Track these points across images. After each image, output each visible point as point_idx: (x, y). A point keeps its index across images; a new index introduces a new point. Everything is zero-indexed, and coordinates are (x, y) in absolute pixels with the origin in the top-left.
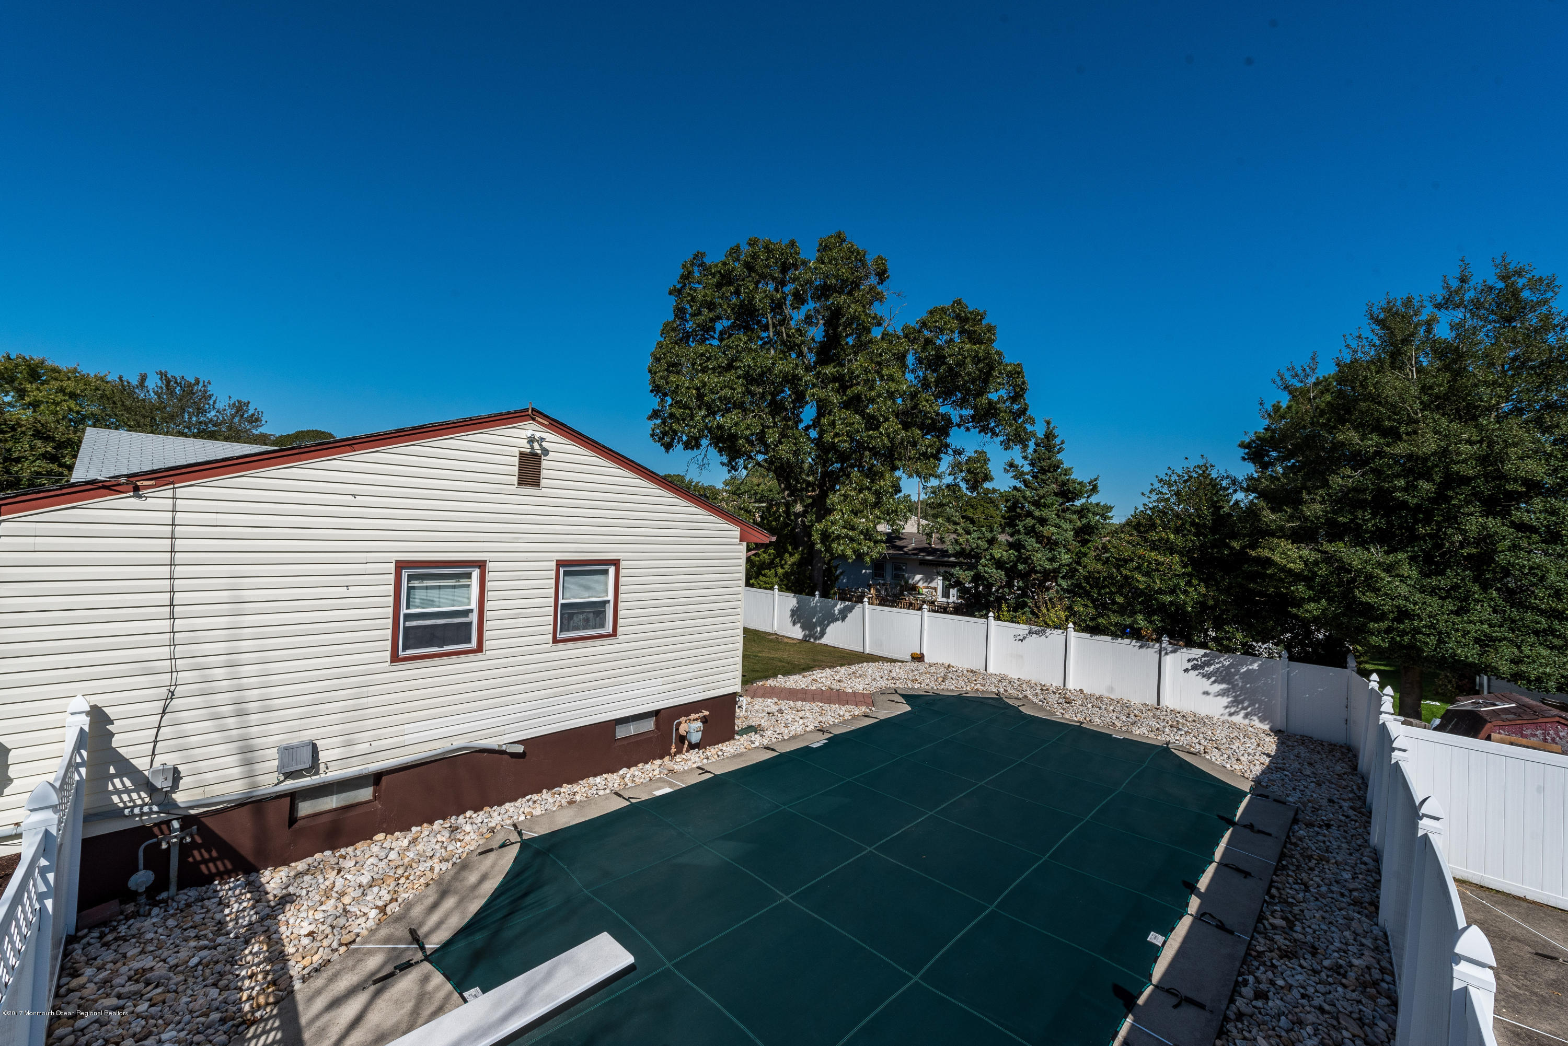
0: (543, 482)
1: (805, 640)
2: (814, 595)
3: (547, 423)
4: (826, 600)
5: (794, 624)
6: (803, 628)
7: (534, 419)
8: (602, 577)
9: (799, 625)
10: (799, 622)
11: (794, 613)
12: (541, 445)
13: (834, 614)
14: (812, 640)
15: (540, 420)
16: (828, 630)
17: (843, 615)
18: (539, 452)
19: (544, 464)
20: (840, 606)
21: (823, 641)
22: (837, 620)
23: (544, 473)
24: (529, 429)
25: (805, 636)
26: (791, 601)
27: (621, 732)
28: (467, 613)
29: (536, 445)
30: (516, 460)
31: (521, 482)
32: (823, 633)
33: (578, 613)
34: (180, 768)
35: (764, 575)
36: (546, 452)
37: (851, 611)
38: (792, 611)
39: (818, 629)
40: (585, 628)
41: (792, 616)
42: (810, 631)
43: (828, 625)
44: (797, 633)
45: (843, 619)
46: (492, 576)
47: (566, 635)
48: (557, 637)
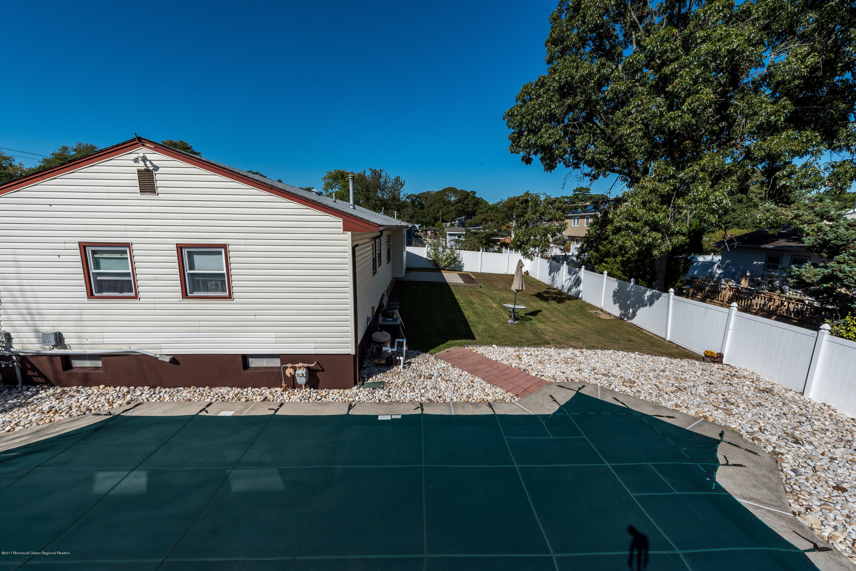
0: (159, 190)
1: (621, 319)
2: (630, 282)
3: (153, 147)
4: (638, 287)
5: (615, 303)
6: (621, 308)
7: (144, 145)
8: (218, 257)
9: (618, 304)
10: (618, 302)
11: (615, 294)
12: (151, 163)
13: (644, 300)
14: (626, 319)
15: (148, 145)
16: (638, 313)
17: (651, 301)
18: (151, 168)
19: (157, 177)
20: (649, 293)
21: (634, 321)
22: (645, 305)
23: (158, 184)
24: (141, 151)
25: (621, 315)
26: (614, 284)
27: (253, 363)
28: (128, 275)
29: (148, 163)
30: (136, 176)
31: (142, 191)
32: (634, 315)
33: (210, 280)
34: (11, 334)
35: (606, 262)
36: (156, 168)
37: (658, 299)
38: (614, 292)
39: (631, 311)
40: (216, 291)
41: (614, 296)
42: (625, 311)
43: (639, 308)
44: (615, 311)
45: (651, 304)
46: (135, 253)
47: (196, 294)
48: (187, 295)
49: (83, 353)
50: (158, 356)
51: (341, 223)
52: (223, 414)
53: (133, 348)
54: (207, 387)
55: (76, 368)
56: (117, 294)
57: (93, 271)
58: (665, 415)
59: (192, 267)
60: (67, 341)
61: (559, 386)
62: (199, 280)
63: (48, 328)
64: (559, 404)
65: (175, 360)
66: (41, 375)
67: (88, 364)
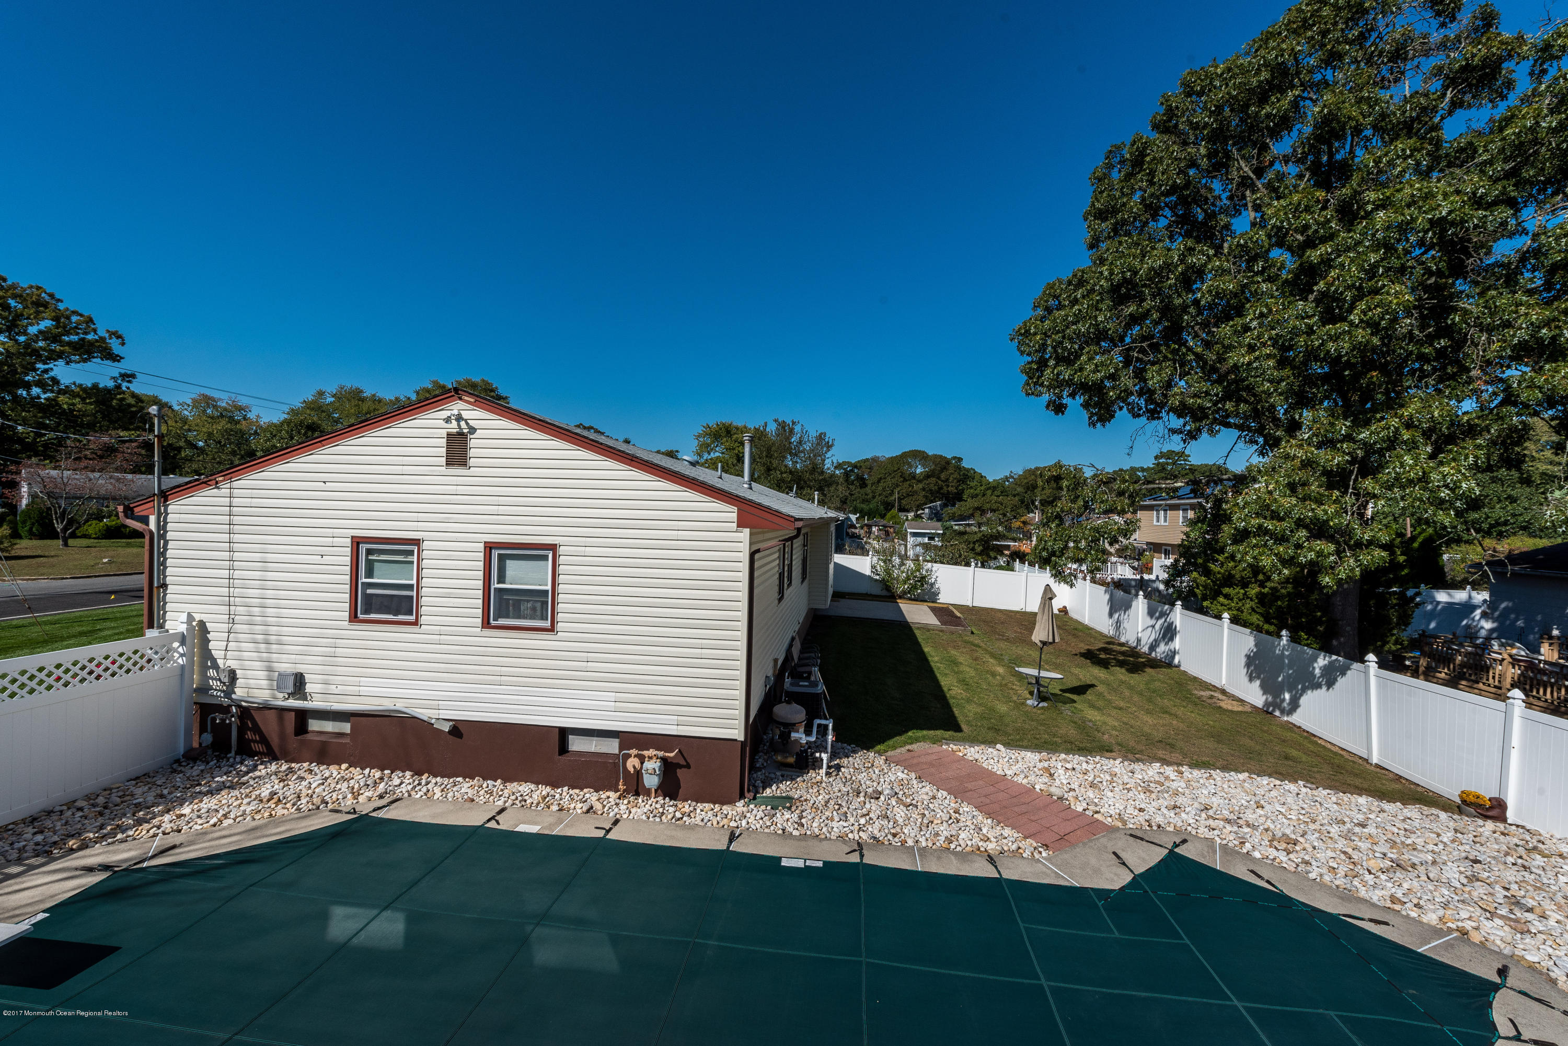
0: (472, 462)
1: (1266, 711)
2: (1280, 637)
3: (472, 400)
4: (1299, 648)
5: (1251, 679)
6: (1265, 688)
7: (460, 399)
8: (541, 563)
9: (1258, 682)
10: (1258, 678)
11: (1251, 661)
12: (467, 424)
13: (1312, 674)
14: (1277, 713)
15: (466, 398)
16: (1303, 700)
17: (1330, 678)
18: (465, 431)
19: (473, 443)
20: (1322, 661)
21: (1296, 718)
22: (1318, 686)
23: (472, 452)
24: (457, 407)
25: (1267, 704)
26: (1247, 641)
27: (577, 744)
28: (410, 587)
29: (463, 424)
30: (443, 442)
31: (449, 463)
32: (1294, 705)
33: (524, 600)
34: (238, 672)
35: (1227, 596)
36: (473, 430)
37: (1343, 674)
38: (1248, 656)
39: (1287, 696)
40: (532, 618)
41: (1248, 665)
42: (1275, 697)
43: (1304, 691)
44: (1254, 695)
45: (1330, 684)
46: (425, 554)
47: (502, 622)
48: (489, 623)
49: (329, 708)
50: (433, 721)
51: (735, 515)
52: (522, 828)
53: (400, 705)
54: (499, 781)
55: (313, 732)
56: (390, 617)
57: (363, 580)
58: (1367, 917)
59: (501, 579)
60: (309, 688)
61: (1131, 835)
62: (509, 599)
63: (286, 666)
64: (1132, 871)
65: (458, 729)
66: (264, 740)
67: (329, 726)
